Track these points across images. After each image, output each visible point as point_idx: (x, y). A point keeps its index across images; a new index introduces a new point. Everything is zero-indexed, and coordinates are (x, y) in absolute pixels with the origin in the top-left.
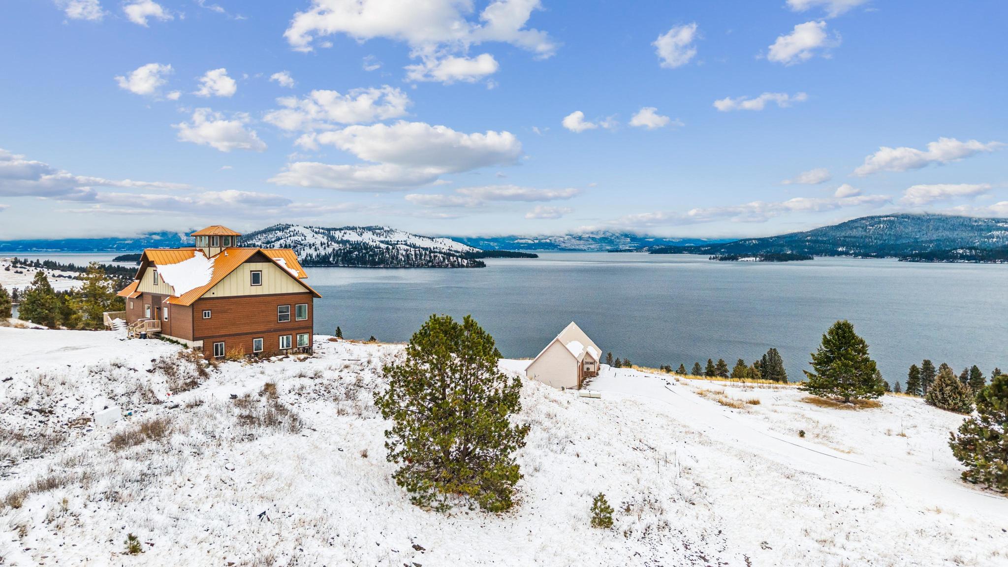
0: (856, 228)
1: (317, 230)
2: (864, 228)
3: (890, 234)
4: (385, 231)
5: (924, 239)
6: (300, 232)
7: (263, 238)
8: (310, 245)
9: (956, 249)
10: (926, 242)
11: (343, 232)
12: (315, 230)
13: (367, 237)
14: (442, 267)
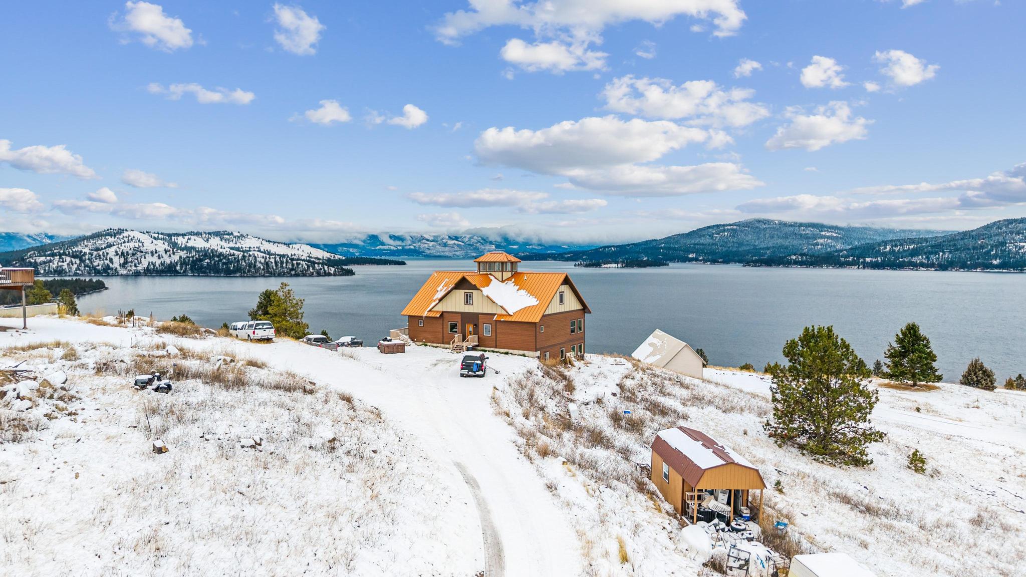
0: (704, 236)
1: (156, 235)
2: (711, 236)
3: (733, 242)
5: (762, 246)
6: (136, 238)
7: (90, 244)
8: (152, 252)
9: (790, 256)
10: (763, 249)
11: (186, 237)
12: (153, 235)
13: (215, 244)
14: (306, 276)
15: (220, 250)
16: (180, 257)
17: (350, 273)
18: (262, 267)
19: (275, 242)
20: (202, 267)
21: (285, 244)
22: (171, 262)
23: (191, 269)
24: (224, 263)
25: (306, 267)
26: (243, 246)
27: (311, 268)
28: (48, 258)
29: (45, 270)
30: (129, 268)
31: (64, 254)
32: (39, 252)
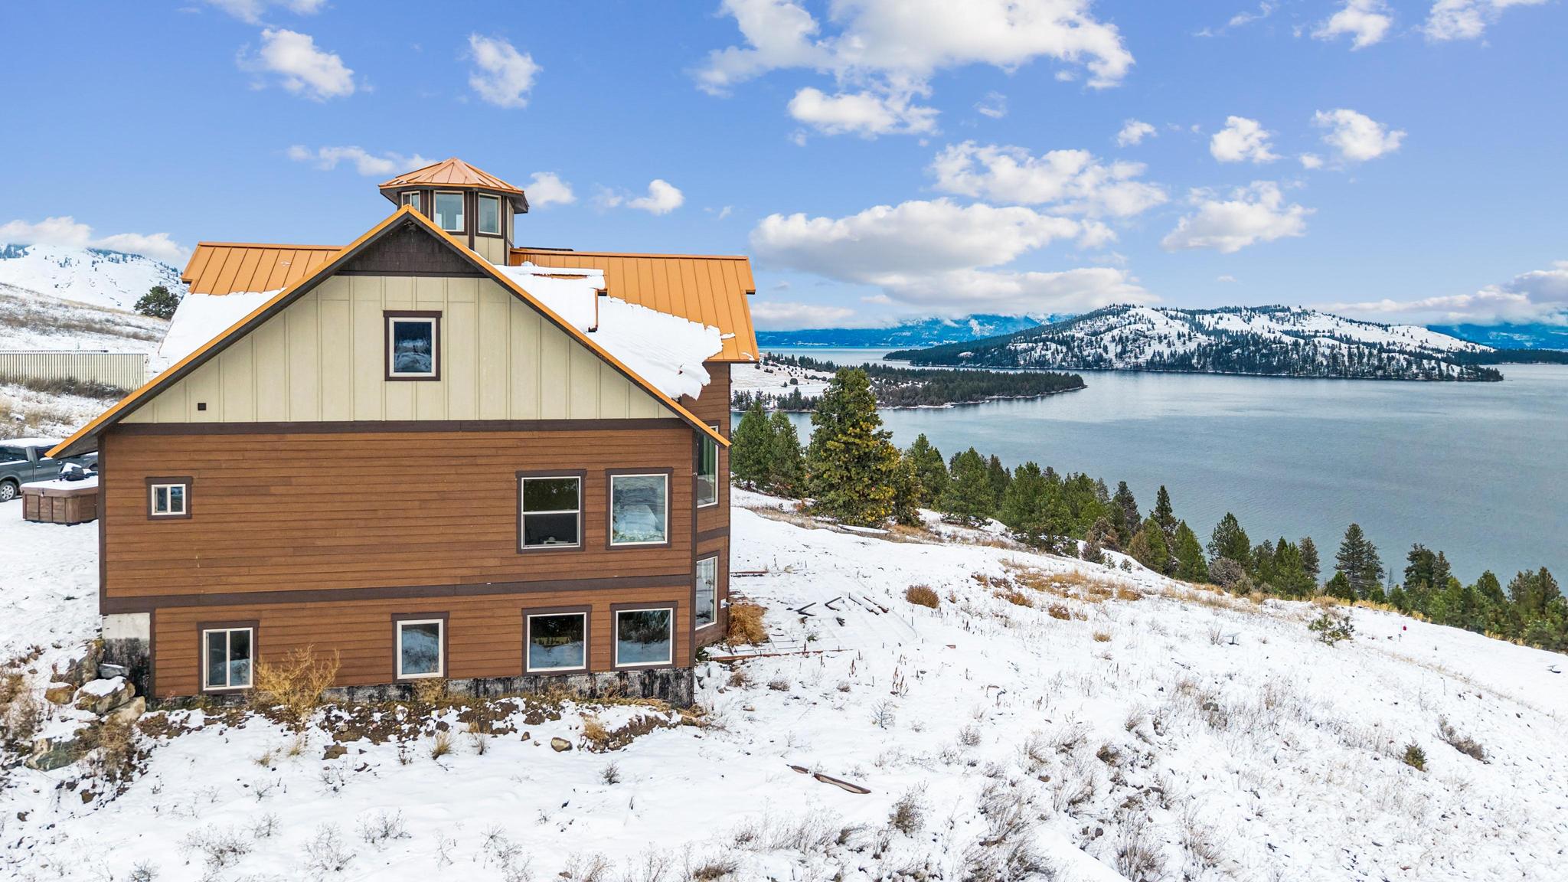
1: (1174, 313)
4: (1293, 315)
6: (1145, 317)
7: (1087, 326)
8: (1160, 338)
11: (1217, 316)
12: (1170, 313)
13: (1260, 325)
14: (1403, 380)
15: (1266, 335)
16: (1199, 345)
17: (1496, 377)
18: (1325, 363)
19: (1361, 323)
20: (1229, 360)
21: (1379, 325)
22: (1185, 352)
23: (1213, 364)
24: (1263, 355)
25: (1405, 364)
26: (1306, 329)
27: (1414, 367)
28: (1030, 345)
29: (1025, 360)
30: (1127, 360)
31: (1052, 340)
32: (1025, 338)
